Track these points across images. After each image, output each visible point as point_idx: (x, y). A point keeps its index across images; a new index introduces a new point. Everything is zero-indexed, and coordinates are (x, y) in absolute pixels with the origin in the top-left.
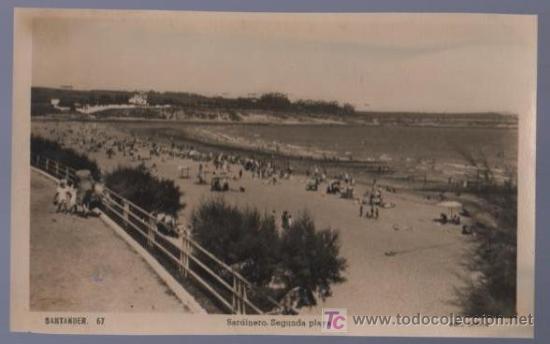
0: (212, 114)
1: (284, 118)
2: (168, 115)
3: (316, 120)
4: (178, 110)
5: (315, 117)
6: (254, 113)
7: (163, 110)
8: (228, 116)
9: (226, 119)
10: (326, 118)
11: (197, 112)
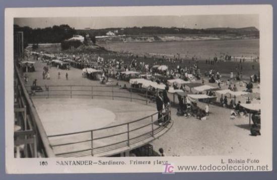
0: (146, 38)
1: (184, 38)
2: (124, 39)
3: (202, 38)
4: (129, 37)
5: (202, 36)
6: (167, 36)
7: (121, 37)
8: (153, 38)
9: (152, 40)
10: (208, 36)
11: (138, 37)
